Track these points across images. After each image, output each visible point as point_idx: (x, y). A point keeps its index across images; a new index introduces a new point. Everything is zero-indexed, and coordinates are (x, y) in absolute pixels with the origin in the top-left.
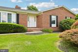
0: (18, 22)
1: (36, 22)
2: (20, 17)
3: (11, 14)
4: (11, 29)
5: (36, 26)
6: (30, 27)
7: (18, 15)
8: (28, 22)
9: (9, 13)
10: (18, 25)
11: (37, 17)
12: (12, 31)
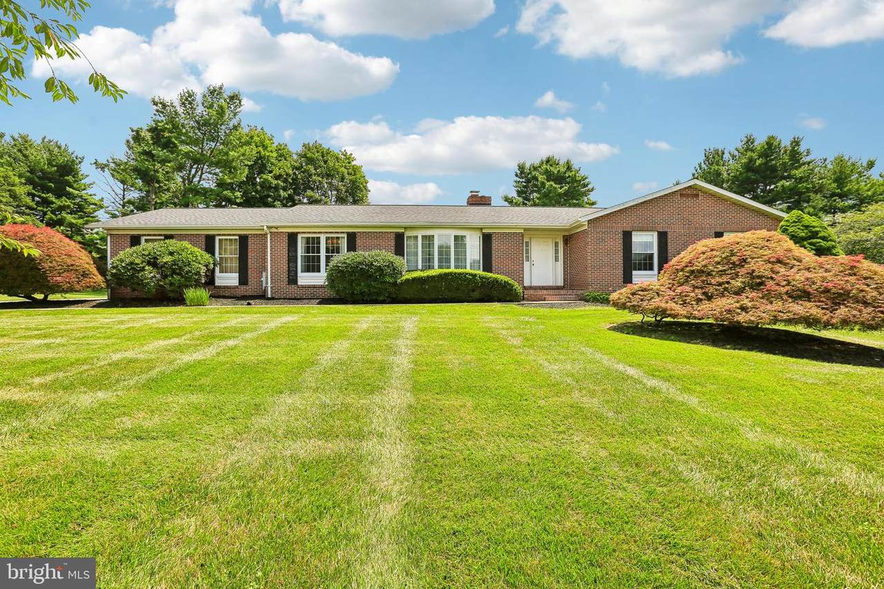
0: (487, 266)
1: (560, 263)
2: (495, 244)
3: (463, 237)
4: (473, 291)
5: (560, 283)
6: (535, 284)
7: (487, 239)
8: (526, 265)
9: (460, 233)
10: (490, 275)
11: (567, 240)
12: (476, 294)
